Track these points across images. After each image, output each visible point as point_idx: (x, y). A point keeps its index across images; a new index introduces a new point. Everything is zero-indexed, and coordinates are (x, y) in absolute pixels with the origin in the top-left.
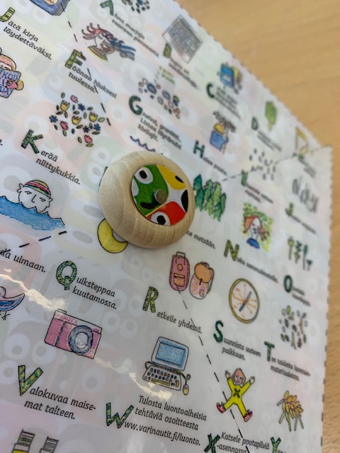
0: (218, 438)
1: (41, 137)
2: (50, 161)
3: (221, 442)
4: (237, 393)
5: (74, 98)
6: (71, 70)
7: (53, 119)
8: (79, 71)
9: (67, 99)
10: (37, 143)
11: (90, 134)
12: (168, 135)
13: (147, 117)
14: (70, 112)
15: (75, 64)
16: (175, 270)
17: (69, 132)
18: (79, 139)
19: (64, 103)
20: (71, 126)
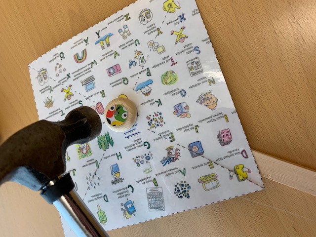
0: (68, 79)
1: (158, 106)
2: (151, 102)
3: (66, 79)
4: (68, 93)
5: (162, 125)
6: (170, 133)
7: (160, 114)
8: (168, 135)
9: (163, 123)
10: (158, 103)
11: (150, 120)
12: (131, 148)
13: (141, 145)
14: (159, 120)
15: (171, 136)
16: (102, 108)
17: (154, 115)
18: (150, 115)
19: (162, 121)
20: (155, 117)
